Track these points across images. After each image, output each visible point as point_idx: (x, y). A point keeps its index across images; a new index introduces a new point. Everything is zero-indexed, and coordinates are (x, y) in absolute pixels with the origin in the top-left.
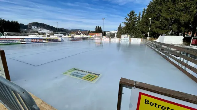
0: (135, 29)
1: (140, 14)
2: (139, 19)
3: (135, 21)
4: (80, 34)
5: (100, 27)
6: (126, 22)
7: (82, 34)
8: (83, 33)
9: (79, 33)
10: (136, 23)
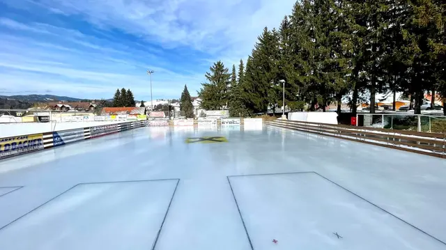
0: (229, 99)
1: (234, 70)
2: (234, 80)
3: (227, 83)
4: (64, 109)
5: (129, 91)
6: (209, 83)
7: (72, 110)
8: (76, 108)
9: (60, 106)
10: (229, 85)
